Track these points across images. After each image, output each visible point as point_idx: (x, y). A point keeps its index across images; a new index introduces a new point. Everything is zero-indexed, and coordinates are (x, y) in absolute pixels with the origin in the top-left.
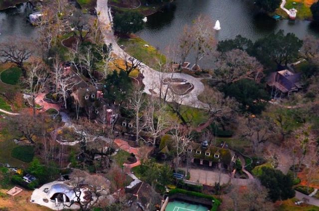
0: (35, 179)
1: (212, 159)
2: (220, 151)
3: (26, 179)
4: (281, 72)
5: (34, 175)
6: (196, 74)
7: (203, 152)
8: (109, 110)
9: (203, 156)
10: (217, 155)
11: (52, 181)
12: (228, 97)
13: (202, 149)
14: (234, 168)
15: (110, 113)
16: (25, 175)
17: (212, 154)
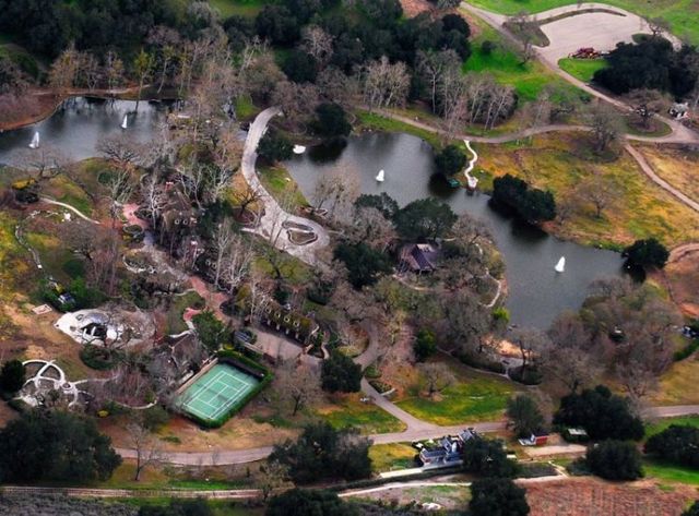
0: (73, 300)
1: (290, 326)
2: (301, 320)
3: (62, 299)
4: (421, 246)
5: (74, 296)
6: (327, 225)
7: (282, 316)
8: (194, 243)
9: (281, 321)
10: (297, 324)
11: (93, 308)
12: (337, 261)
13: (282, 311)
14: (311, 342)
15: (194, 246)
16: (63, 293)
17: (292, 320)
